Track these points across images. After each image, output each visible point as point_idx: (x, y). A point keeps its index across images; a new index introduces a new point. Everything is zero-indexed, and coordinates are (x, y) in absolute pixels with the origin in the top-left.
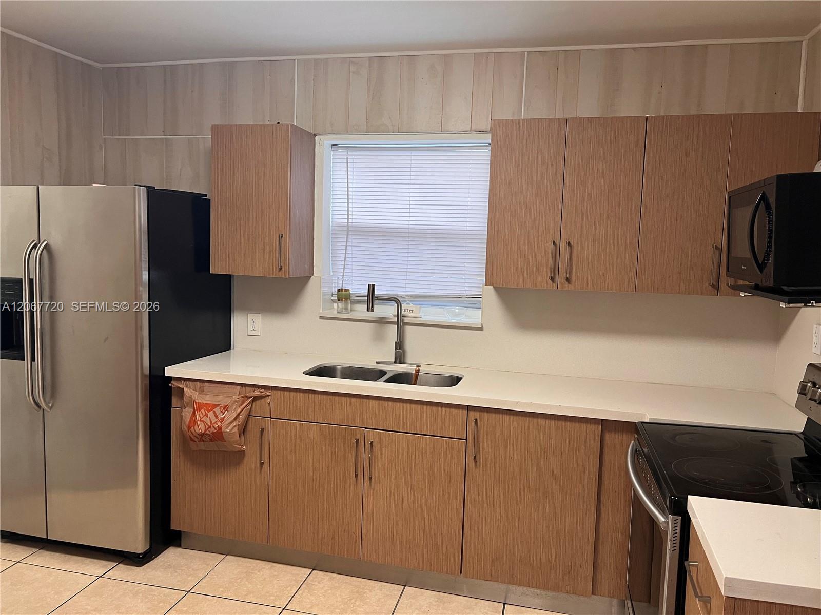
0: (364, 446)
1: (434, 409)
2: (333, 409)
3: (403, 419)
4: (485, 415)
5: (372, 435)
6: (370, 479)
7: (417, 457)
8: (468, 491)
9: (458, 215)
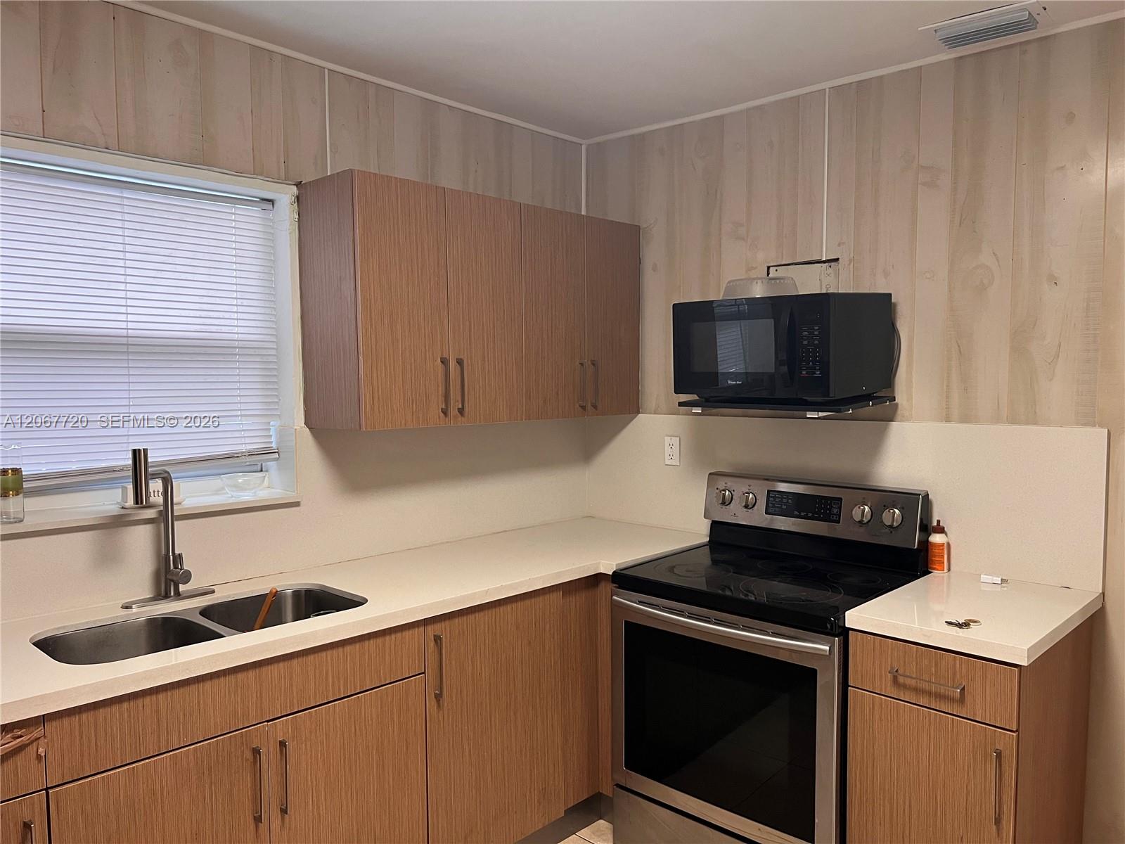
0: (270, 755)
1: (379, 640)
2: (202, 710)
3: (333, 677)
4: (446, 625)
5: (281, 729)
6: (284, 811)
7: (358, 733)
8: (431, 750)
9: (221, 315)
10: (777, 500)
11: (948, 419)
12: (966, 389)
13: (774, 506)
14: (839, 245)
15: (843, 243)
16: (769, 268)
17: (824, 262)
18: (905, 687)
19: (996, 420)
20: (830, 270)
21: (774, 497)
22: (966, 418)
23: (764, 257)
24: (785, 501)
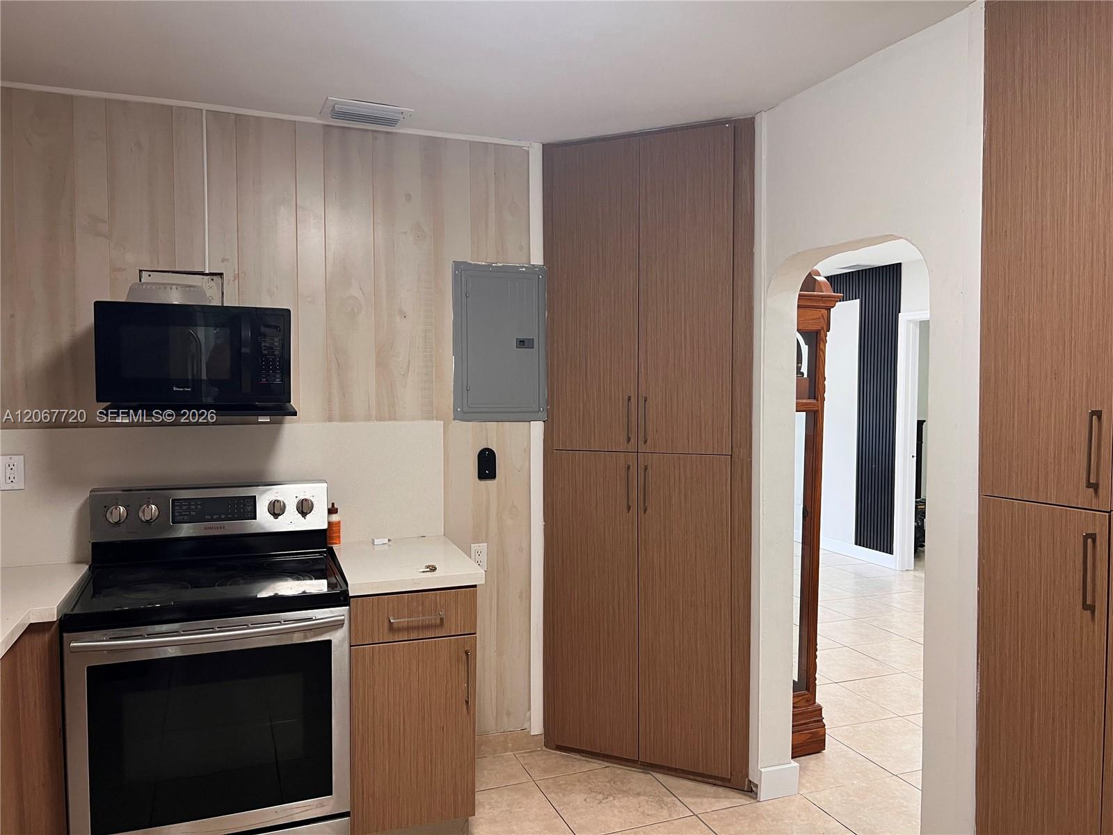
10: (185, 508)
11: (330, 419)
12: (344, 395)
13: (181, 514)
14: (223, 261)
15: (227, 260)
16: (140, 271)
17: (207, 275)
18: (399, 630)
19: (368, 418)
20: (212, 283)
21: (181, 506)
22: (345, 418)
23: (135, 259)
24: (193, 507)
